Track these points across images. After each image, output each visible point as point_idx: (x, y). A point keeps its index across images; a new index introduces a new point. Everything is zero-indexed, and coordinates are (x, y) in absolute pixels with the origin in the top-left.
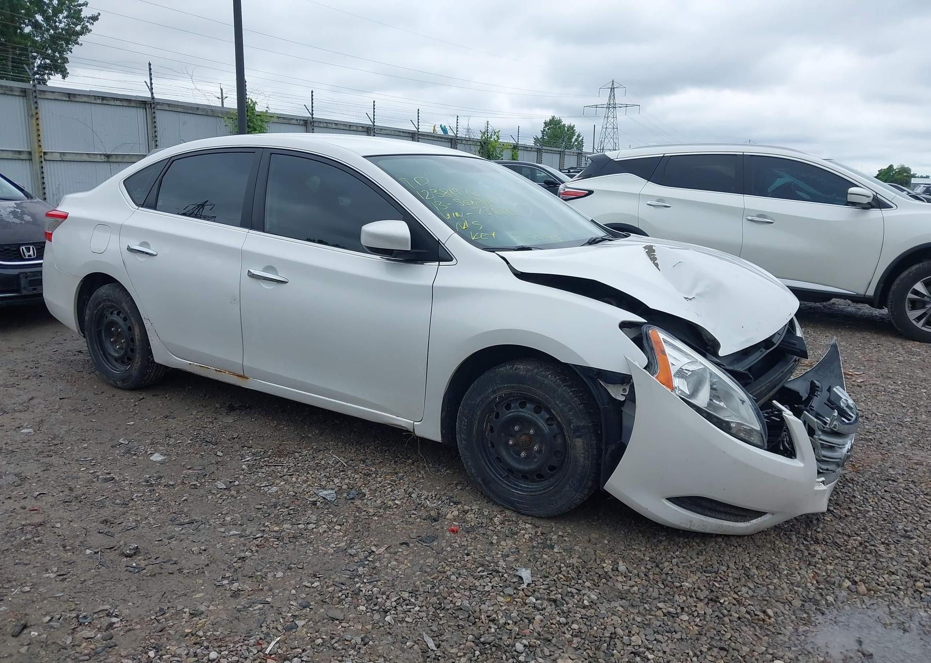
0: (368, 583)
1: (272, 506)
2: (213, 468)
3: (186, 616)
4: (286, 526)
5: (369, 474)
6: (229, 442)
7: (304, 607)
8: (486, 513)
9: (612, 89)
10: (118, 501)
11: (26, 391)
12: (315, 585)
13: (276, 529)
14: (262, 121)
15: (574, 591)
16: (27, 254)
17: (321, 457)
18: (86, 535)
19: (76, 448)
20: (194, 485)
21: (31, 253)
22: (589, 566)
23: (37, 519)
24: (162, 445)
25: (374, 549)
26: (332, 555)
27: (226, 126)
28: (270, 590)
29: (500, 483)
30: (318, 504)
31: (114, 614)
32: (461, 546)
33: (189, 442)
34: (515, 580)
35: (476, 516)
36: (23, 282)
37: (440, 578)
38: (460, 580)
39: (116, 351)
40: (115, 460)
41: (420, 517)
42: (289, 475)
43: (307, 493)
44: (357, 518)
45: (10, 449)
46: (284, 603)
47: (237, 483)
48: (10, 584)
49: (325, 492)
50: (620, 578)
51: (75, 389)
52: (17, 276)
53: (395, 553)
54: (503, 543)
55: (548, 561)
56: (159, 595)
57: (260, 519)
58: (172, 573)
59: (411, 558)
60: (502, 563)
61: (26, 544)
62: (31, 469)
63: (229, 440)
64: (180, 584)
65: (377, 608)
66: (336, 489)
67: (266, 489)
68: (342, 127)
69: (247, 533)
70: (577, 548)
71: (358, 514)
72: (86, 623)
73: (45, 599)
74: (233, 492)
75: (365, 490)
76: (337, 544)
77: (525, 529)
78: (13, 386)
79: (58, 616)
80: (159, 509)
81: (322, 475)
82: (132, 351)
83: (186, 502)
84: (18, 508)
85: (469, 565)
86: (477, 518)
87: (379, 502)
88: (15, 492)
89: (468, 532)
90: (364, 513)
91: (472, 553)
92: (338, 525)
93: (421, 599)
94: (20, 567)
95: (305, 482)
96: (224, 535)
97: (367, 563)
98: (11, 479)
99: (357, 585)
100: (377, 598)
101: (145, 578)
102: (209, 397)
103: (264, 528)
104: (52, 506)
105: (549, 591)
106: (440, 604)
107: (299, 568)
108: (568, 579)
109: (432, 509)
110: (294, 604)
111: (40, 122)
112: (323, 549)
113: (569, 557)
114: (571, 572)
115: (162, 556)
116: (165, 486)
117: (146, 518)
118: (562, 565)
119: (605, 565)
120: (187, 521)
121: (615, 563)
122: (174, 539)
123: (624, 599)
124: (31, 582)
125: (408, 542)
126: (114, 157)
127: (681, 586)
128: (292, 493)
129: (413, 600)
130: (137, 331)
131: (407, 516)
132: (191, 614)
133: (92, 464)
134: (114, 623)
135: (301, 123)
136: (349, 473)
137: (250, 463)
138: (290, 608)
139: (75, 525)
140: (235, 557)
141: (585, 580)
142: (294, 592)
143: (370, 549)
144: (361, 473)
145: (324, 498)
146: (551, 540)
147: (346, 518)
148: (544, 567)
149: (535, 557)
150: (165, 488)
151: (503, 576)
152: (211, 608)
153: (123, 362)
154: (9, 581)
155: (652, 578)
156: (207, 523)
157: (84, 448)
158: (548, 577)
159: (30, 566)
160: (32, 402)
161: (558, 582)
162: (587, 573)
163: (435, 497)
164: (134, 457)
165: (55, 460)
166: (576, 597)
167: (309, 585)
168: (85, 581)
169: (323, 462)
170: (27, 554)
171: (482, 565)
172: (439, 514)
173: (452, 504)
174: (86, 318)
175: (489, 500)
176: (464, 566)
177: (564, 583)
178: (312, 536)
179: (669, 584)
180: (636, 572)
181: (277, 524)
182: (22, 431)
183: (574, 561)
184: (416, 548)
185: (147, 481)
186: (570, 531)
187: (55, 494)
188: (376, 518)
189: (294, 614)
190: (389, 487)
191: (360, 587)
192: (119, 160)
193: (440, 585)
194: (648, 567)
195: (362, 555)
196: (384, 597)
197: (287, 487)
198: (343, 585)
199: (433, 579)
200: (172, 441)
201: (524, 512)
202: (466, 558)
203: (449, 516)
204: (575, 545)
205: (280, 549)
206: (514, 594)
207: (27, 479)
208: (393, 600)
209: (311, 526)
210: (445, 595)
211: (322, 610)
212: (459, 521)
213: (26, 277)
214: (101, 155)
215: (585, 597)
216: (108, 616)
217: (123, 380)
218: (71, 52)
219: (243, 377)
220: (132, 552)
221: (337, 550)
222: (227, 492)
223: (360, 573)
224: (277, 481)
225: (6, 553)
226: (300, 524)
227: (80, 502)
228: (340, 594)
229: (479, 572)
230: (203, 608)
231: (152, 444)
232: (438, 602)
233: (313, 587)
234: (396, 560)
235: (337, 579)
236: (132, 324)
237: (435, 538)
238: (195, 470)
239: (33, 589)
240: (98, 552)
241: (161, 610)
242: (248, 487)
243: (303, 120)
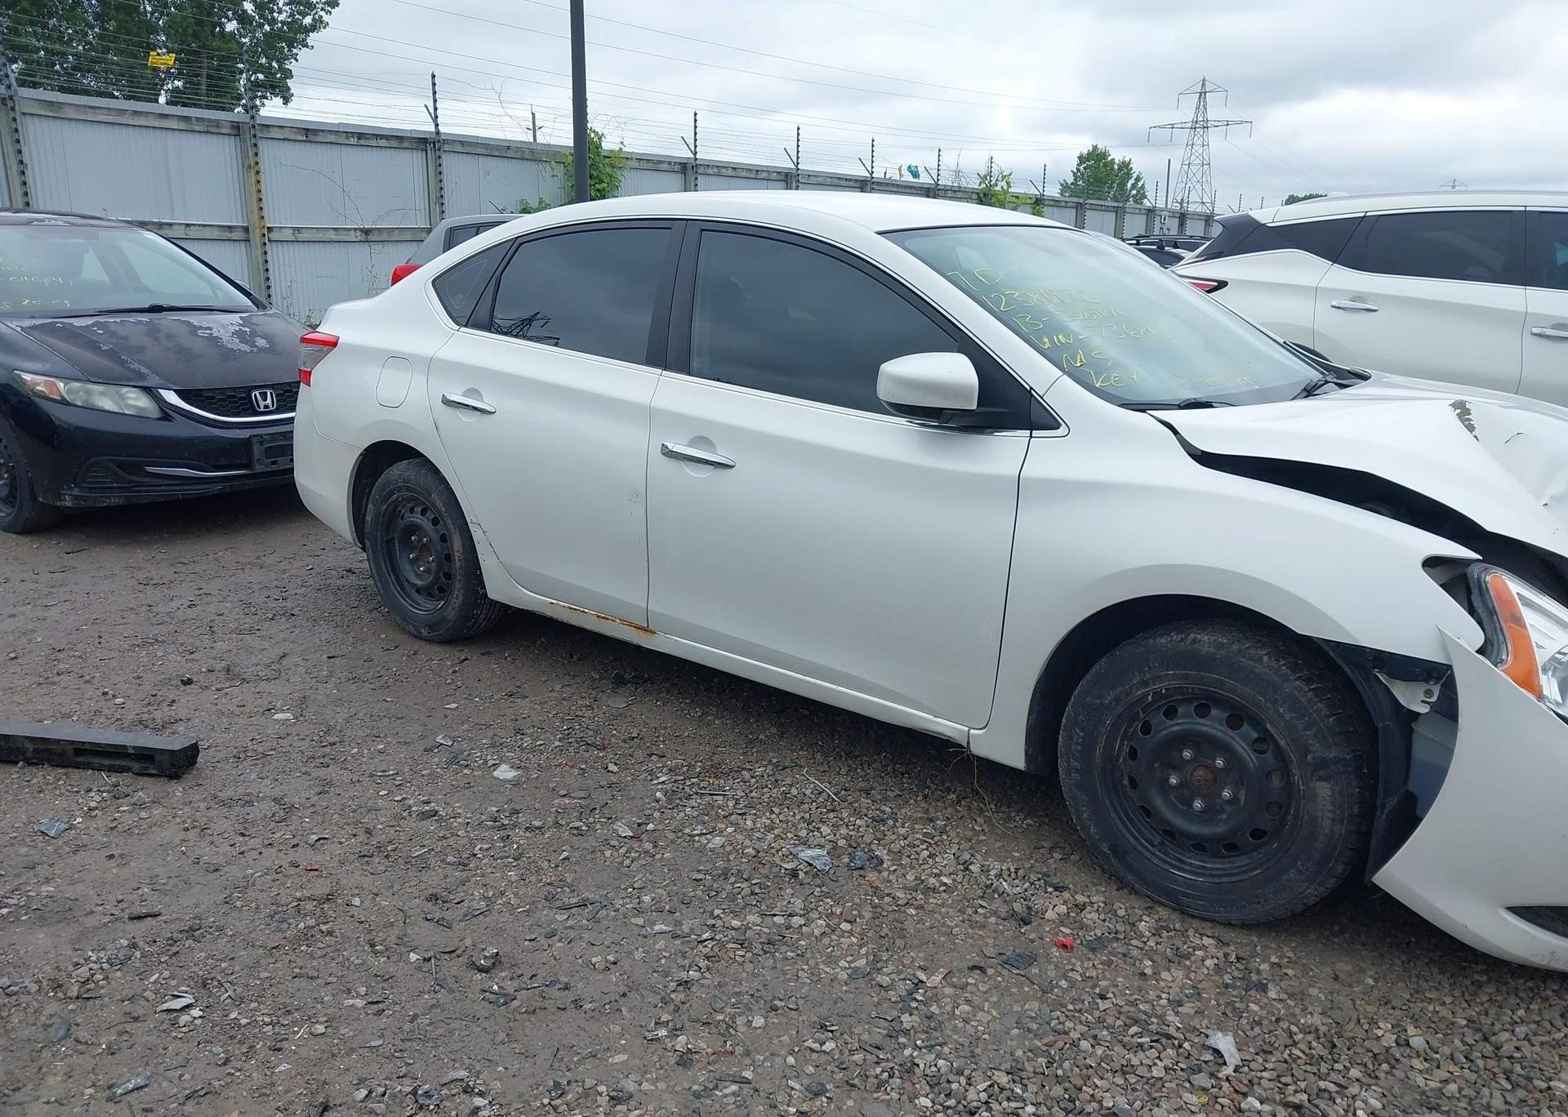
0: (925, 1047)
1: (720, 876)
2: (604, 796)
3: (603, 1100)
4: (753, 918)
5: (883, 820)
6: (623, 744)
7: (817, 1095)
8: (1121, 913)
9: (1203, 94)
10: (450, 859)
11: (273, 641)
12: (828, 1046)
13: (736, 923)
14: (612, 166)
15: (1332, 1088)
16: (262, 404)
17: (789, 780)
18: (404, 923)
19: (366, 751)
20: (577, 828)
21: (269, 401)
22: (1350, 1035)
23: (321, 888)
24: (511, 749)
25: (922, 976)
26: (846, 984)
27: (553, 176)
28: (747, 1053)
29: (1148, 855)
30: (801, 875)
31: (476, 1090)
32: (1086, 979)
33: (557, 743)
34: (1208, 1057)
35: (1102, 917)
36: (257, 451)
37: (1061, 1044)
38: (1099, 1051)
39: (418, 576)
40: (433, 777)
41: (994, 913)
42: (740, 814)
43: (777, 851)
44: (879, 910)
45: (260, 750)
46: (777, 1082)
47: (651, 827)
48: (290, 1018)
49: (810, 853)
50: (1416, 1063)
51: (350, 639)
52: (248, 442)
53: (964, 987)
54: (1165, 975)
55: (1262, 1018)
56: (547, 1053)
57: (702, 901)
58: (564, 1009)
59: (994, 999)
60: (1171, 1017)
61: (307, 936)
62: (298, 790)
63: (624, 741)
64: (582, 1033)
65: (952, 1102)
66: (828, 847)
67: (703, 840)
68: (744, 174)
69: (685, 928)
70: (1314, 992)
71: (877, 901)
72: (432, 1107)
73: (353, 1050)
74: (648, 846)
75: (881, 852)
76: (851, 962)
77: (1203, 948)
78: (251, 631)
79: (381, 1090)
80: (522, 875)
81: (798, 817)
82: (448, 576)
83: (566, 863)
84: (286, 865)
85: (1110, 1020)
86: (1104, 920)
87: (910, 877)
88: (278, 835)
89: (1093, 950)
90: (887, 899)
91: (1111, 995)
92: (846, 921)
93: (1032, 1088)
94: (302, 983)
95: (770, 829)
96: (643, 932)
97: (914, 1004)
98: (268, 807)
99: (907, 1052)
100: (949, 1082)
101: (518, 1017)
102: (579, 659)
103: (713, 922)
104: (342, 863)
105: (1280, 1085)
106: (1072, 1100)
107: (791, 1009)
108: (1313, 1060)
109: (1015, 899)
110: (797, 1087)
111: (262, 177)
112: (828, 970)
113: (1302, 1010)
114: (1314, 1044)
115: (542, 973)
116: (527, 829)
117: (502, 894)
118: (1294, 1029)
119: (1380, 1033)
120: (574, 900)
121: (1398, 1028)
122: (557, 938)
123: (1436, 1109)
124: (325, 1015)
125: (983, 964)
126: (376, 233)
127: (1549, 1088)
128: (751, 850)
129: (1019, 1091)
130: (457, 543)
131: (969, 911)
132: (612, 1098)
133: (397, 783)
134: (478, 1109)
135: (677, 168)
136: (845, 815)
137: (668, 787)
138: (790, 1095)
139: (384, 903)
140: (672, 981)
141: (1348, 1065)
142: (791, 1060)
143: (914, 975)
144: (866, 816)
145: (811, 865)
146: (1258, 972)
147: (858, 907)
148: (1257, 1030)
149: (1234, 1009)
150: (528, 834)
151: (1180, 1046)
152: (646, 1086)
153: (430, 595)
154: (289, 1012)
155: (1482, 1066)
156: (610, 906)
157: (381, 752)
158: (1271, 1053)
159: (320, 981)
160: (285, 662)
161: (1294, 1066)
162: (1349, 1049)
163: (1016, 873)
164: (466, 771)
165: (333, 773)
166: (1338, 1101)
167: (816, 1046)
168: (415, 1016)
169: (794, 791)
170: (312, 957)
171: (1136, 1022)
172: (1029, 908)
173: (1050, 889)
174: (368, 518)
175: (1123, 885)
176: (1100, 1021)
177: (1308, 1068)
178: (802, 943)
179: (1523, 1082)
180: (1447, 1050)
181: (736, 915)
182: (275, 717)
183: (1317, 1020)
184: (999, 979)
185: (495, 820)
186: (1291, 955)
187: (343, 840)
188: (914, 912)
189: (801, 1109)
190: (924, 847)
191: (911, 1055)
192: (384, 238)
193: (1062, 1060)
194: (1470, 1041)
195: (903, 988)
196: (963, 1080)
197: (740, 837)
198: (880, 1049)
199: (1046, 1045)
200: (527, 742)
201: (1195, 913)
202: (1103, 1005)
203: (1050, 914)
204: (1310, 986)
205: (749, 967)
206: (1213, 1087)
207: (294, 810)
208: (981, 1087)
209: (797, 921)
210: (1079, 1082)
211: (850, 1103)
212: (1071, 926)
213: (261, 443)
214: (355, 229)
215: (1359, 1103)
216: (466, 1092)
217: (431, 627)
218: (297, 61)
219: (646, 630)
220: (489, 963)
221: (855, 975)
222: (636, 845)
223: (906, 1026)
224: (719, 825)
225: (277, 955)
226: (775, 915)
227: (386, 856)
228: (878, 1070)
229: (1132, 1036)
230: (630, 1086)
231: (493, 746)
232: (1067, 1096)
233: (825, 1052)
234: (968, 1002)
235: (865, 1037)
236: (449, 532)
237: (1031, 960)
238: (574, 798)
239: (330, 1030)
240: (430, 958)
241: (557, 1085)
242: (671, 836)
243: (680, 163)
